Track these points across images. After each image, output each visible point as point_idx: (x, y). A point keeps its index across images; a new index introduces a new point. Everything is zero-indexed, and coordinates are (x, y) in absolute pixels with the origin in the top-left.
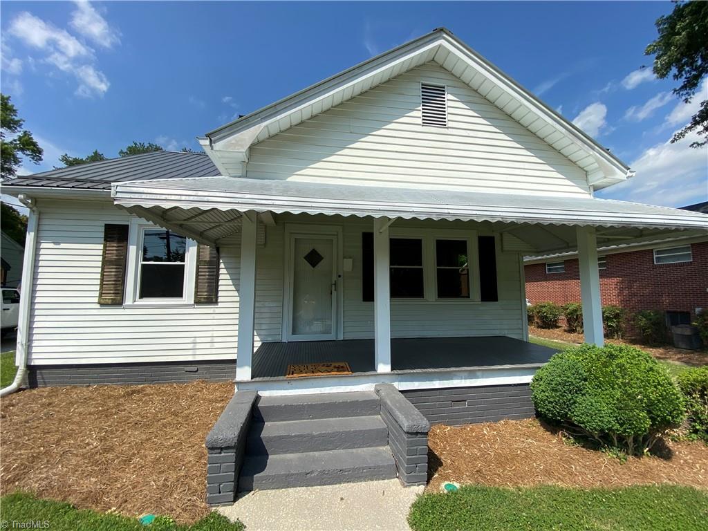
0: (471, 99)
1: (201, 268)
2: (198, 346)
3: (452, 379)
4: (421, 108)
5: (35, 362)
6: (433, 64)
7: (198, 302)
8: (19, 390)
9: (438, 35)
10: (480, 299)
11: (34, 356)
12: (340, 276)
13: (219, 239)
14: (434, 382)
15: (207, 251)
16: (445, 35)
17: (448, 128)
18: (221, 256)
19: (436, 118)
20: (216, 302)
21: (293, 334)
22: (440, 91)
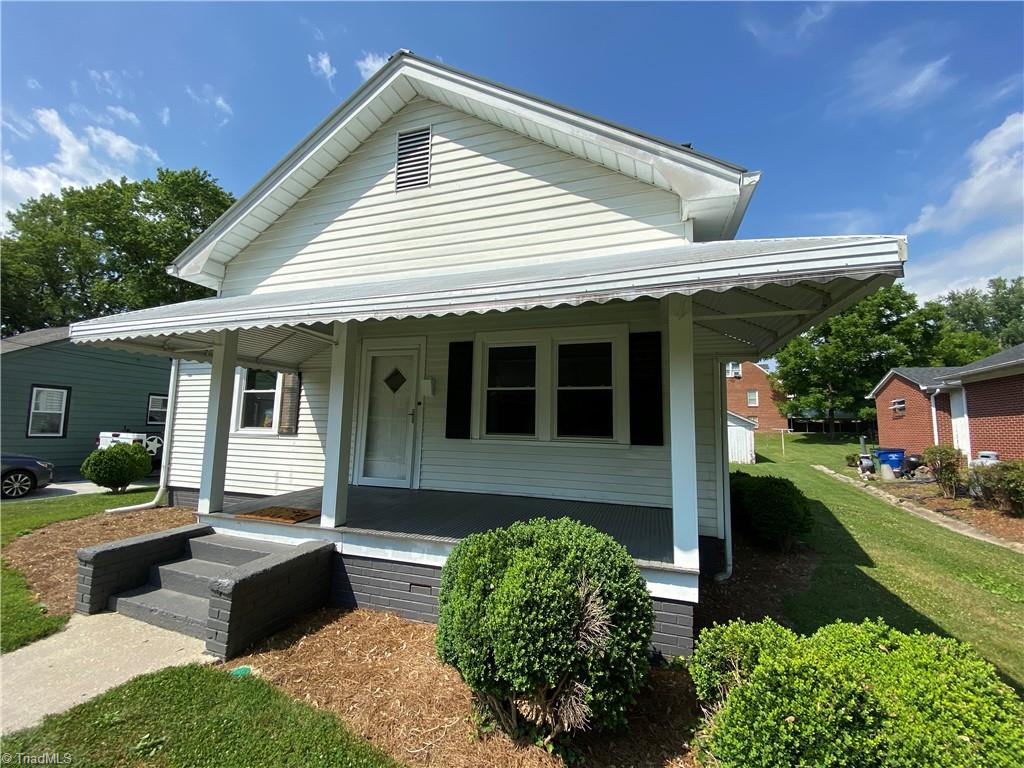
0: (468, 132)
1: (286, 395)
2: (281, 481)
3: (410, 551)
4: (395, 169)
5: (172, 484)
6: (420, 100)
7: (281, 433)
8: (158, 506)
9: (400, 61)
10: (629, 442)
11: (172, 478)
12: (420, 404)
13: (301, 363)
14: (386, 551)
15: (291, 378)
16: (405, 60)
17: (429, 186)
18: (303, 381)
19: (414, 176)
20: (296, 433)
21: (364, 476)
22: (423, 135)
